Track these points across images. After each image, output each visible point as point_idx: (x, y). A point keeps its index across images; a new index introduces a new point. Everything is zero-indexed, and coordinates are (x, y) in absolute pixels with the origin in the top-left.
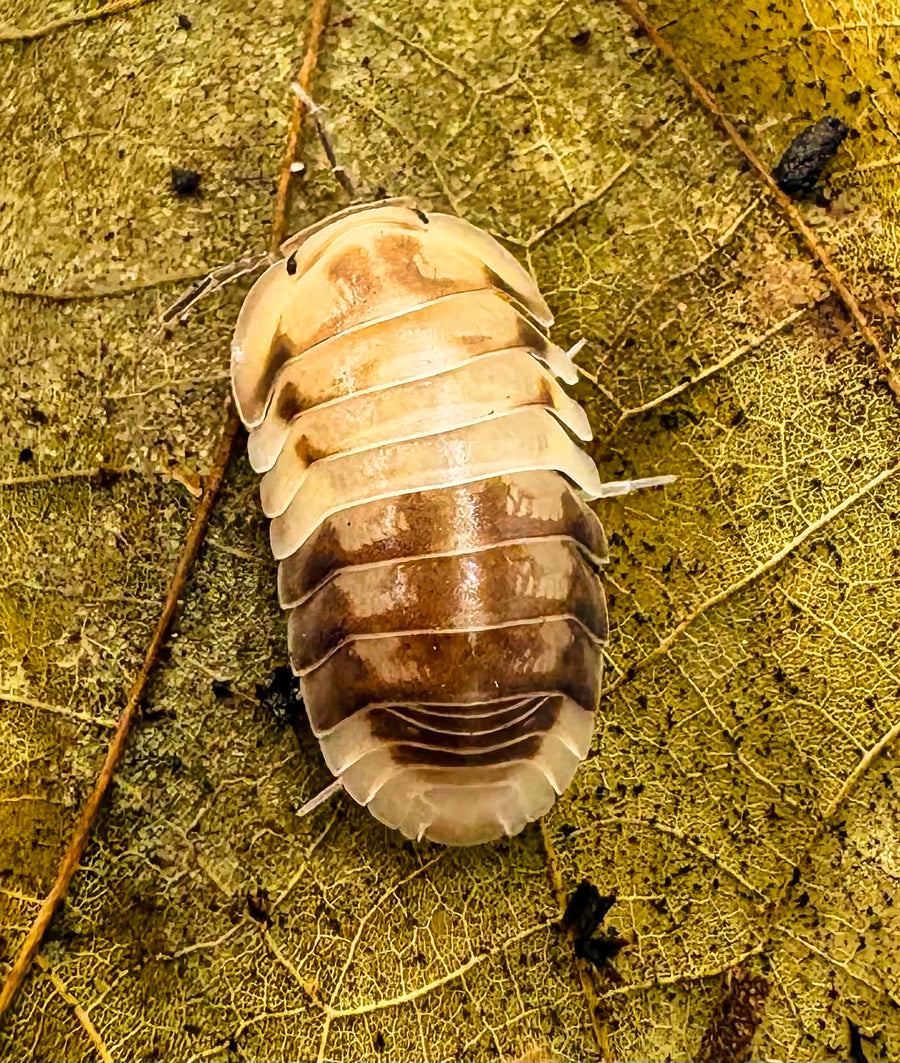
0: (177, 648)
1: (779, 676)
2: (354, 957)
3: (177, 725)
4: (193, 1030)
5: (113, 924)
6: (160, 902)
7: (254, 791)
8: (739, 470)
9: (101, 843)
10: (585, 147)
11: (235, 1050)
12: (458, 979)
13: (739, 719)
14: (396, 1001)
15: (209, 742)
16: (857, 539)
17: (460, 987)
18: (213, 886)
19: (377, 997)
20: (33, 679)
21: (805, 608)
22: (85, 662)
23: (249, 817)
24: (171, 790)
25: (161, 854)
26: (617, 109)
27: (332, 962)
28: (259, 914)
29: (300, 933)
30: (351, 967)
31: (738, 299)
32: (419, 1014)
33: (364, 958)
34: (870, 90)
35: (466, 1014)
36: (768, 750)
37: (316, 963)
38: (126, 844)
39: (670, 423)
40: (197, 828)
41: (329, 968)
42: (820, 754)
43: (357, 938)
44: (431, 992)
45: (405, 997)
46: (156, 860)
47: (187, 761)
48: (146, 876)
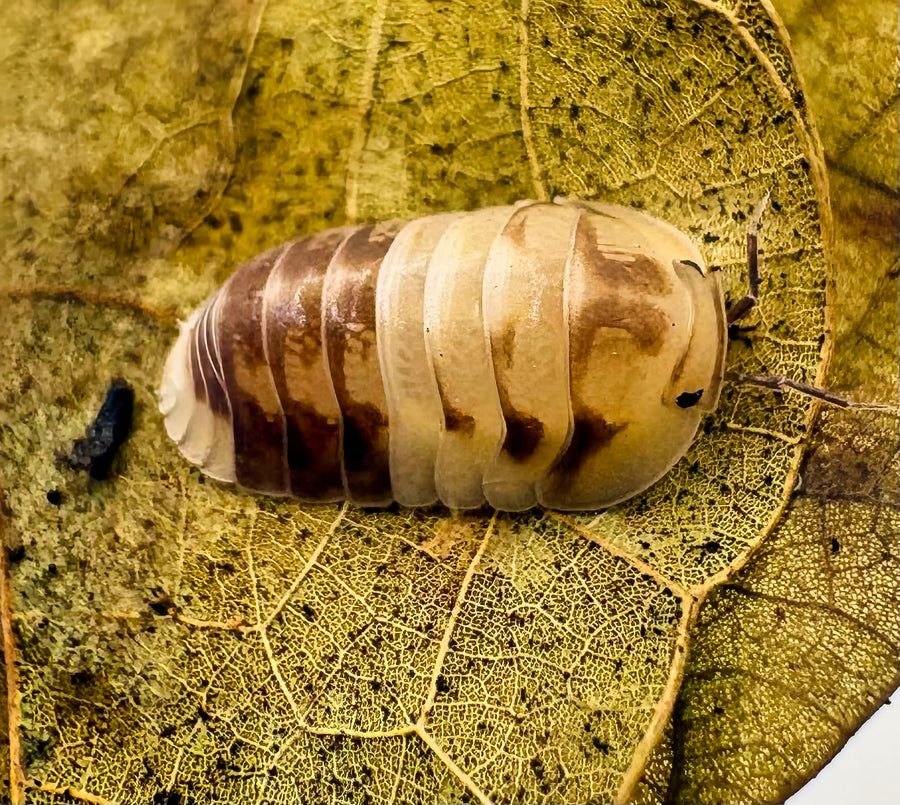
0: (13, 502)
2: (257, 576)
3: (39, 546)
4: (169, 732)
5: (66, 711)
6: (94, 668)
7: (117, 538)
9: (30, 667)
11: (210, 718)
12: (343, 523)
14: (303, 576)
15: (67, 537)
16: (404, 21)
17: (349, 528)
18: (122, 622)
19: (287, 586)
23: (122, 557)
24: (60, 590)
25: (76, 636)
27: (242, 596)
28: (161, 608)
29: (207, 597)
30: (258, 586)
32: (327, 569)
33: (263, 570)
35: (368, 541)
37: (231, 606)
38: (47, 652)
40: (92, 597)
41: (243, 601)
43: (251, 562)
44: (326, 548)
45: (308, 567)
46: (76, 643)
47: (60, 562)
48: (76, 659)
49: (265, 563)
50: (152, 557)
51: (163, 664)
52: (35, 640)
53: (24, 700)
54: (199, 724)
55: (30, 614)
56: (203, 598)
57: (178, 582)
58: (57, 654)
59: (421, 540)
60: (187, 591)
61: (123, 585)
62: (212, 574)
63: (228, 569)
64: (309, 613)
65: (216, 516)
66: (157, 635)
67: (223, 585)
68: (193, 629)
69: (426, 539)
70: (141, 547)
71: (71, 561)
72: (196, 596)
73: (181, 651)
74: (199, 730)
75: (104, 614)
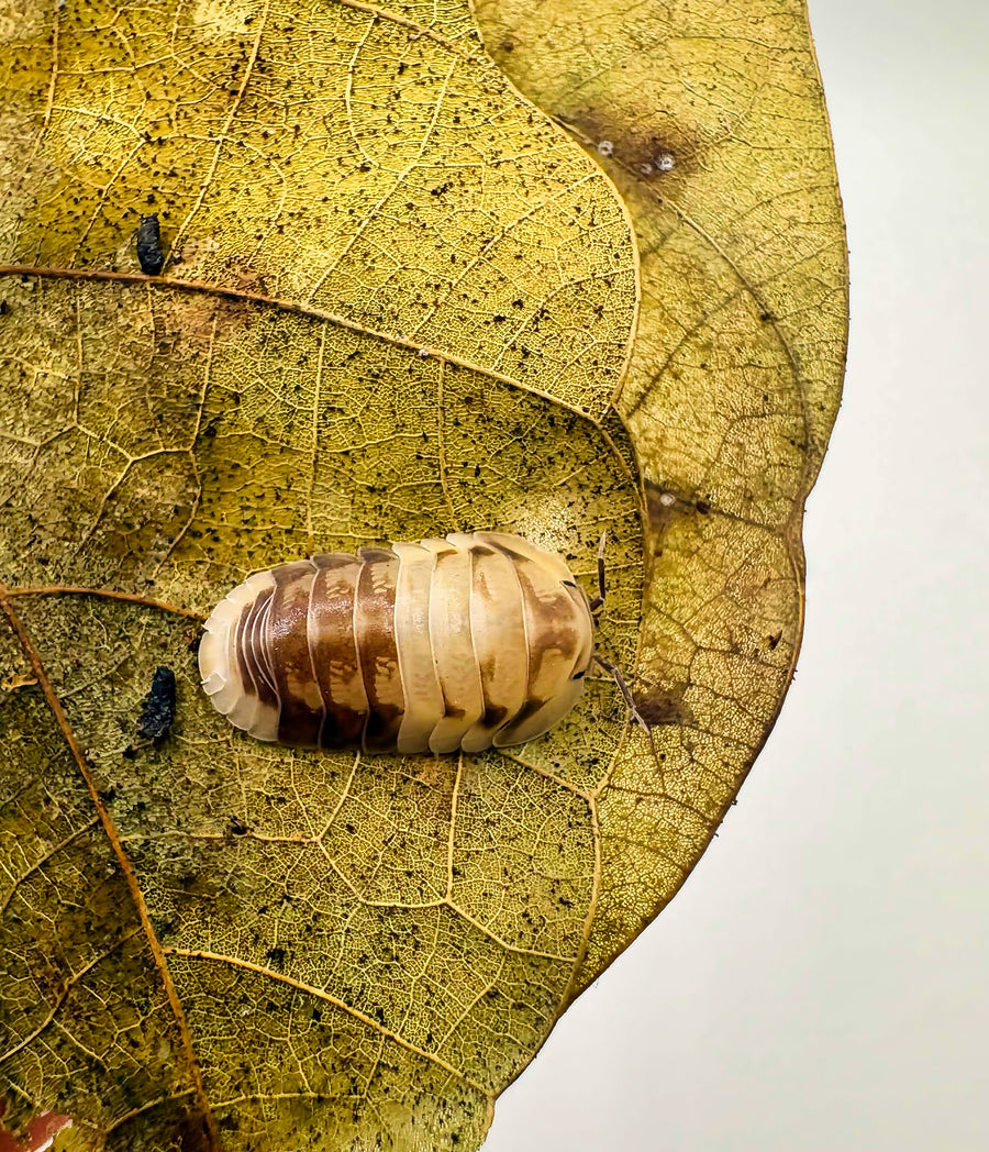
0: (92, 757)
1: (372, 490)
2: (304, 804)
3: (125, 789)
4: (263, 910)
5: (181, 902)
6: (194, 872)
7: (188, 782)
8: (260, 420)
9: (144, 874)
10: (55, 353)
11: (292, 899)
12: (359, 765)
13: (376, 527)
14: (340, 804)
15: (147, 781)
16: (339, 393)
17: (364, 768)
18: (209, 840)
19: (330, 811)
20: (48, 838)
21: (350, 448)
22: (62, 806)
23: (196, 794)
24: (152, 819)
25: (174, 851)
26: (50, 321)
27: (296, 818)
28: (241, 830)
29: (270, 820)
30: (307, 811)
31: (184, 345)
32: (356, 798)
33: (308, 800)
34: (155, 188)
35: (379, 777)
36: (402, 527)
37: (290, 825)
38: (155, 863)
39: (211, 433)
40: (179, 823)
41: (298, 821)
42: (425, 504)
43: (297, 795)
44: (352, 783)
45: (343, 798)
46: (175, 855)
47: (146, 799)
48: (177, 867)
49: (308, 796)
50: (220, 794)
51: (248, 866)
52: (141, 856)
53: (146, 896)
54: (285, 903)
55: (133, 837)
56: (267, 820)
57: (245, 811)
58: (161, 863)
59: (414, 774)
60: (253, 816)
61: (203, 814)
62: (270, 804)
63: (282, 800)
64: (351, 829)
65: (262, 764)
66: (239, 847)
67: (281, 810)
68: (266, 842)
69: (418, 772)
70: (210, 787)
71: (155, 799)
72: (262, 821)
73: (259, 857)
74: (286, 908)
75: (193, 834)
